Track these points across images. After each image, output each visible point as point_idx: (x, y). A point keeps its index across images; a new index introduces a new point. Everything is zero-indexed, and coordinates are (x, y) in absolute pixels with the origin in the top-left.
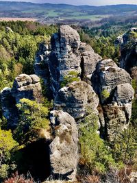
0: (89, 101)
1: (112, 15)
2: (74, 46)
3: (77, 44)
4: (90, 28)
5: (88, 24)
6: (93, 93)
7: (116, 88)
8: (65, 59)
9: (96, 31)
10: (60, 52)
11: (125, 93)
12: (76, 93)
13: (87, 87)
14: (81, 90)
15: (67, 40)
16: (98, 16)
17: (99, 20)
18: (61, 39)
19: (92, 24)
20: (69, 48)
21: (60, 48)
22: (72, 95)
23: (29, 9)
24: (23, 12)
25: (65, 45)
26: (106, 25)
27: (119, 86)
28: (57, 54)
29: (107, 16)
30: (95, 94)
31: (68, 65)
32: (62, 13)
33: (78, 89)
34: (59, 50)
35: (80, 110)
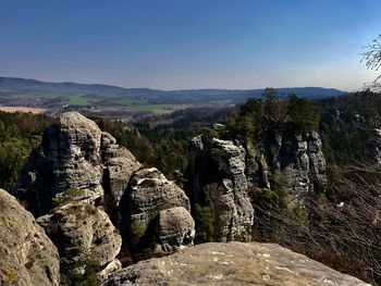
0: (98, 242)
1: (192, 106)
2: (87, 147)
3: (93, 144)
4: (152, 126)
5: (148, 119)
6: (107, 225)
7: (158, 217)
8: (69, 171)
9: (163, 131)
10: (59, 157)
11: (175, 224)
12: (68, 225)
13: (94, 213)
14: (78, 217)
15: (73, 135)
16: (167, 106)
17: (170, 112)
18: (61, 135)
19: (156, 118)
20: (77, 150)
21: (59, 150)
22: (59, 228)
23: (29, 91)
24: (15, 96)
25: (68, 146)
26: (182, 121)
27: (163, 213)
28: (53, 162)
29: (184, 107)
30: (112, 228)
31: (75, 181)
32: (98, 100)
33: (73, 217)
34: (55, 154)
35: (76, 259)
